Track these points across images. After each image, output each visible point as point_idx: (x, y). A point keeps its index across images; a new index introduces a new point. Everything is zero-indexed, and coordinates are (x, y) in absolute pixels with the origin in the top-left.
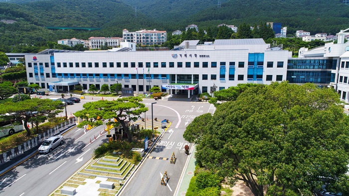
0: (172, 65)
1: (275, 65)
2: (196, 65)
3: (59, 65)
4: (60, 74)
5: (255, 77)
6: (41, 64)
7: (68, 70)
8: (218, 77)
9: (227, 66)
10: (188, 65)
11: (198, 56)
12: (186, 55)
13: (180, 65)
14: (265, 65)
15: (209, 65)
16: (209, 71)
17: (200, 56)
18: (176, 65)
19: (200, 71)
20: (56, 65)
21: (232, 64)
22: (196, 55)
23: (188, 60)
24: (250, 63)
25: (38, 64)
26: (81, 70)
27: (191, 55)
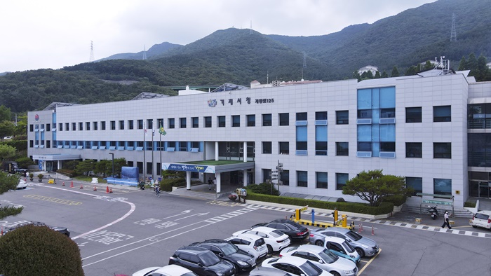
0: (208, 123)
1: (427, 114)
3: (61, 127)
4: (61, 143)
5: (376, 147)
6: (43, 126)
7: (70, 135)
8: (293, 147)
9: (311, 122)
10: (236, 121)
11: (253, 101)
12: (231, 101)
14: (400, 115)
15: (275, 120)
16: (276, 134)
17: (257, 101)
18: (214, 122)
19: (258, 134)
22: (249, 100)
23: (235, 110)
25: (40, 126)
27: (239, 101)
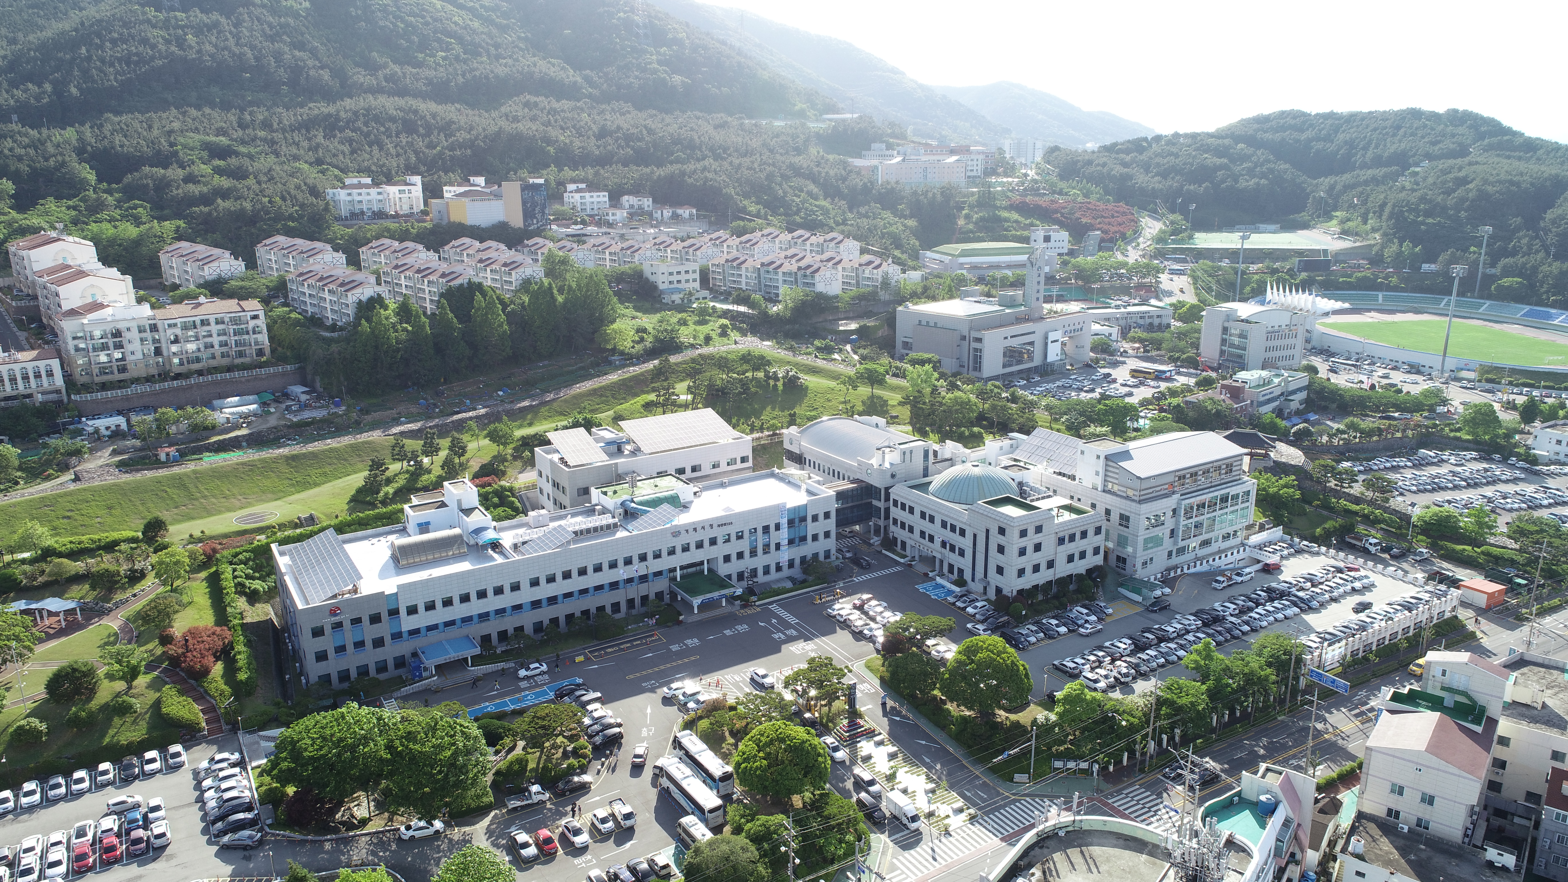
0: (672, 552)
1: (821, 517)
2: (713, 542)
3: (412, 610)
4: (415, 632)
5: (797, 540)
6: (357, 621)
7: (440, 615)
8: (747, 554)
9: (760, 531)
10: (699, 545)
11: (715, 526)
12: (695, 530)
13: (686, 549)
14: (809, 519)
16: (732, 549)
17: (719, 525)
18: (679, 550)
19: (717, 551)
20: (403, 612)
21: (766, 529)
22: (711, 526)
23: (698, 537)
24: (791, 523)
25: (347, 624)
26: (476, 607)
27: (703, 528)
